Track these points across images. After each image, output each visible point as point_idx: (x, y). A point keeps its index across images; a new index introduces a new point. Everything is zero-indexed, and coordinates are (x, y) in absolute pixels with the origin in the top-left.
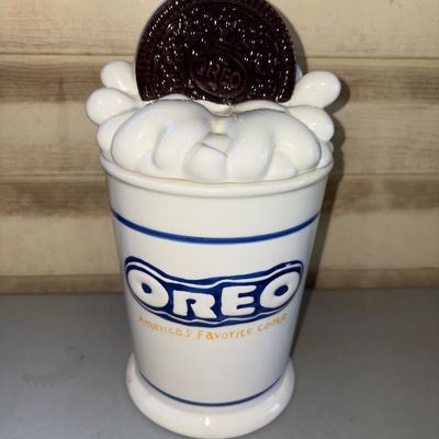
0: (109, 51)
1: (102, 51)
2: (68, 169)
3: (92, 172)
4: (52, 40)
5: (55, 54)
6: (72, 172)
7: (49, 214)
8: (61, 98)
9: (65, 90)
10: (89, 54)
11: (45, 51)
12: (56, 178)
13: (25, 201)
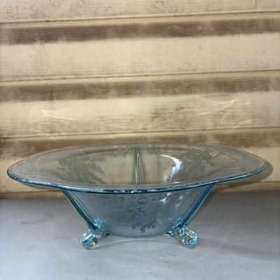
0: (74, 77)
1: (71, 77)
2: (53, 133)
3: (65, 134)
4: (49, 73)
5: (50, 79)
6: (56, 134)
8: (51, 99)
9: (54, 95)
10: (64, 79)
11: (45, 78)
12: (48, 138)
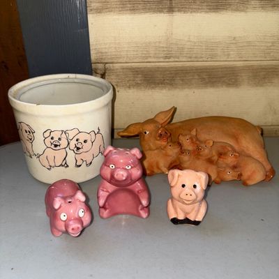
7: (153, 88)
13: (138, 80)
